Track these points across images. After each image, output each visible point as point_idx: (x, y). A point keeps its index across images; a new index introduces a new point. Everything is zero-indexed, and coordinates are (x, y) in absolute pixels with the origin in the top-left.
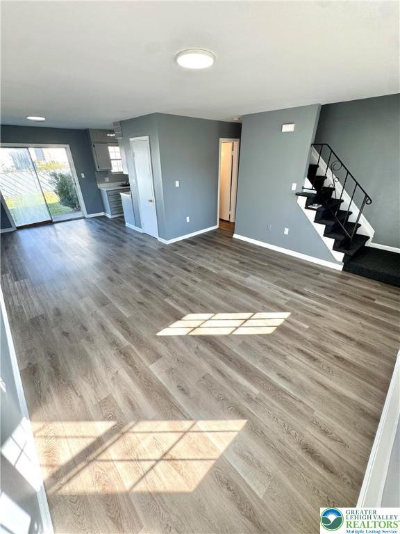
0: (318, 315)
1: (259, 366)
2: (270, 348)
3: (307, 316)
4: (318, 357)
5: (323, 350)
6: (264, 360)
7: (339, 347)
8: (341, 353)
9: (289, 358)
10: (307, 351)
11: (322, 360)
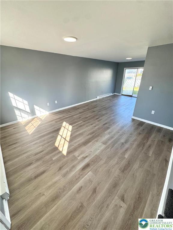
0: (60, 169)
1: (43, 139)
2: (48, 143)
3: (62, 162)
4: (36, 156)
5: (37, 160)
6: (44, 140)
7: (35, 168)
8: (32, 167)
9: (41, 147)
10: (41, 154)
11: (34, 157)
